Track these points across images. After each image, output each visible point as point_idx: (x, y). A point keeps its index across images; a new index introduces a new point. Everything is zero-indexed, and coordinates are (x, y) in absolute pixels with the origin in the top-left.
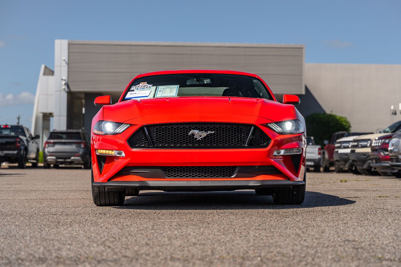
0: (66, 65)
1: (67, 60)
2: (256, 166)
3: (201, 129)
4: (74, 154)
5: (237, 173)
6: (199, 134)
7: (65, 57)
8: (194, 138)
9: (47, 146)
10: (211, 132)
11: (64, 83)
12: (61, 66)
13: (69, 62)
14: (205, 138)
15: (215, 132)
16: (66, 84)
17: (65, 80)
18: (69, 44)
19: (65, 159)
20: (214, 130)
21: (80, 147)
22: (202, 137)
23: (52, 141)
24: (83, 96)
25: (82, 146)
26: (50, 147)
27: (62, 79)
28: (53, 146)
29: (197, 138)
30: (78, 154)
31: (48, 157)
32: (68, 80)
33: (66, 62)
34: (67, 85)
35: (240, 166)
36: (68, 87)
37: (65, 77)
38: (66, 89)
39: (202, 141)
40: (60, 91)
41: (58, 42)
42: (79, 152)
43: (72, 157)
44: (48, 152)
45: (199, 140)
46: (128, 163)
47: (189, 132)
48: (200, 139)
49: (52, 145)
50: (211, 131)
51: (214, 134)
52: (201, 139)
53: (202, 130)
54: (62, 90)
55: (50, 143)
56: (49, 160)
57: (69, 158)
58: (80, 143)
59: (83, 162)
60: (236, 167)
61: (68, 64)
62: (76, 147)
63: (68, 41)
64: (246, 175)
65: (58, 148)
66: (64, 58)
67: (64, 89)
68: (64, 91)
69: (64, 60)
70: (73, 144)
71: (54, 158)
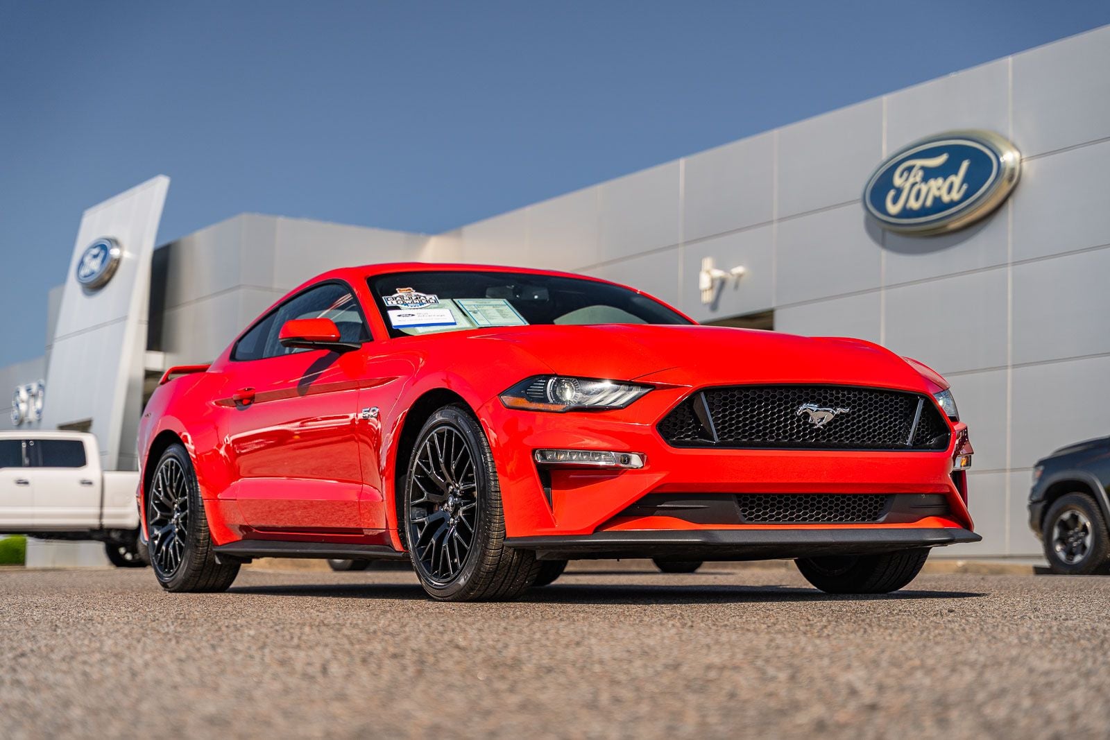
2: (923, 494)
3: (823, 404)
5: (890, 510)
6: (820, 415)
8: (808, 423)
10: (843, 410)
14: (829, 423)
15: (850, 410)
20: (848, 405)
22: (824, 422)
29: (814, 425)
39: (824, 433)
45: (819, 429)
46: (660, 485)
47: (798, 408)
48: (822, 427)
50: (843, 407)
51: (847, 415)
52: (823, 425)
53: (825, 405)
60: (888, 496)
64: (905, 515)
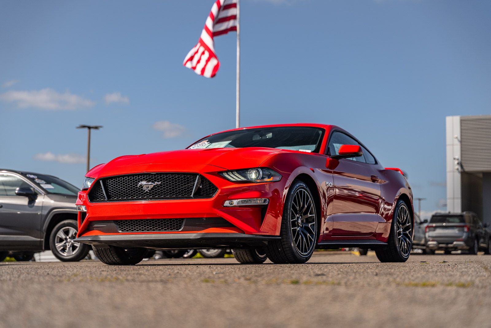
0: (459, 144)
1: (459, 138)
2: (203, 218)
4: (457, 238)
5: (184, 226)
6: (147, 186)
7: (457, 134)
8: (142, 189)
9: (427, 230)
11: (456, 162)
12: (453, 145)
13: (462, 140)
14: (152, 189)
15: (162, 183)
16: (459, 164)
17: (458, 159)
18: (461, 121)
19: (447, 244)
20: (161, 180)
21: (463, 231)
22: (149, 189)
23: (434, 225)
24: (481, 175)
25: (466, 229)
26: (432, 232)
27: (454, 159)
28: (434, 230)
29: (145, 190)
30: (461, 239)
31: (430, 243)
32: (462, 159)
33: (458, 140)
34: (461, 164)
35: (187, 218)
36: (462, 167)
37: (458, 156)
38: (460, 169)
39: (150, 193)
40: (453, 172)
41: (449, 119)
42: (461, 237)
43: (455, 242)
44: (429, 237)
45: (147, 192)
47: (138, 184)
49: (432, 229)
50: (158, 182)
51: (160, 185)
53: (149, 181)
54: (455, 170)
55: (432, 227)
56: (431, 246)
57: (452, 243)
58: (463, 227)
59: (468, 248)
60: (183, 219)
61: (461, 142)
62: (459, 231)
63: (461, 118)
64: (194, 227)
65: (439, 232)
66: (455, 136)
67: (458, 169)
68: (457, 172)
69: (457, 138)
70: (455, 228)
71: (435, 243)
